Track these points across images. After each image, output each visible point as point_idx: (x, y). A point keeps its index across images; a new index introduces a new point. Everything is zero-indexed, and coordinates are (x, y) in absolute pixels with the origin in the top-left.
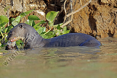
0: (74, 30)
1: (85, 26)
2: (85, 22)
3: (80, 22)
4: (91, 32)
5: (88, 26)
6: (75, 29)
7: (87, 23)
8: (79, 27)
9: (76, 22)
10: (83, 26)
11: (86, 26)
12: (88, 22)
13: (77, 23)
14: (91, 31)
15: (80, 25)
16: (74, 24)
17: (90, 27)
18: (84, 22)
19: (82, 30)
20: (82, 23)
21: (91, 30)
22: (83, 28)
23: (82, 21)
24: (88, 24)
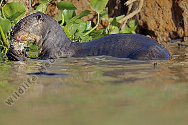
0: (147, 26)
1: (165, 20)
2: (166, 14)
3: (157, 13)
4: (176, 30)
5: (171, 21)
6: (149, 25)
7: (169, 16)
8: (156, 21)
9: (150, 13)
10: (163, 21)
11: (168, 20)
12: (170, 13)
13: (152, 14)
14: (176, 28)
15: (157, 18)
16: (146, 16)
17: (174, 22)
18: (164, 13)
19: (160, 27)
20: (161, 15)
21: (174, 26)
22: (162, 22)
23: (160, 12)
24: (171, 17)
